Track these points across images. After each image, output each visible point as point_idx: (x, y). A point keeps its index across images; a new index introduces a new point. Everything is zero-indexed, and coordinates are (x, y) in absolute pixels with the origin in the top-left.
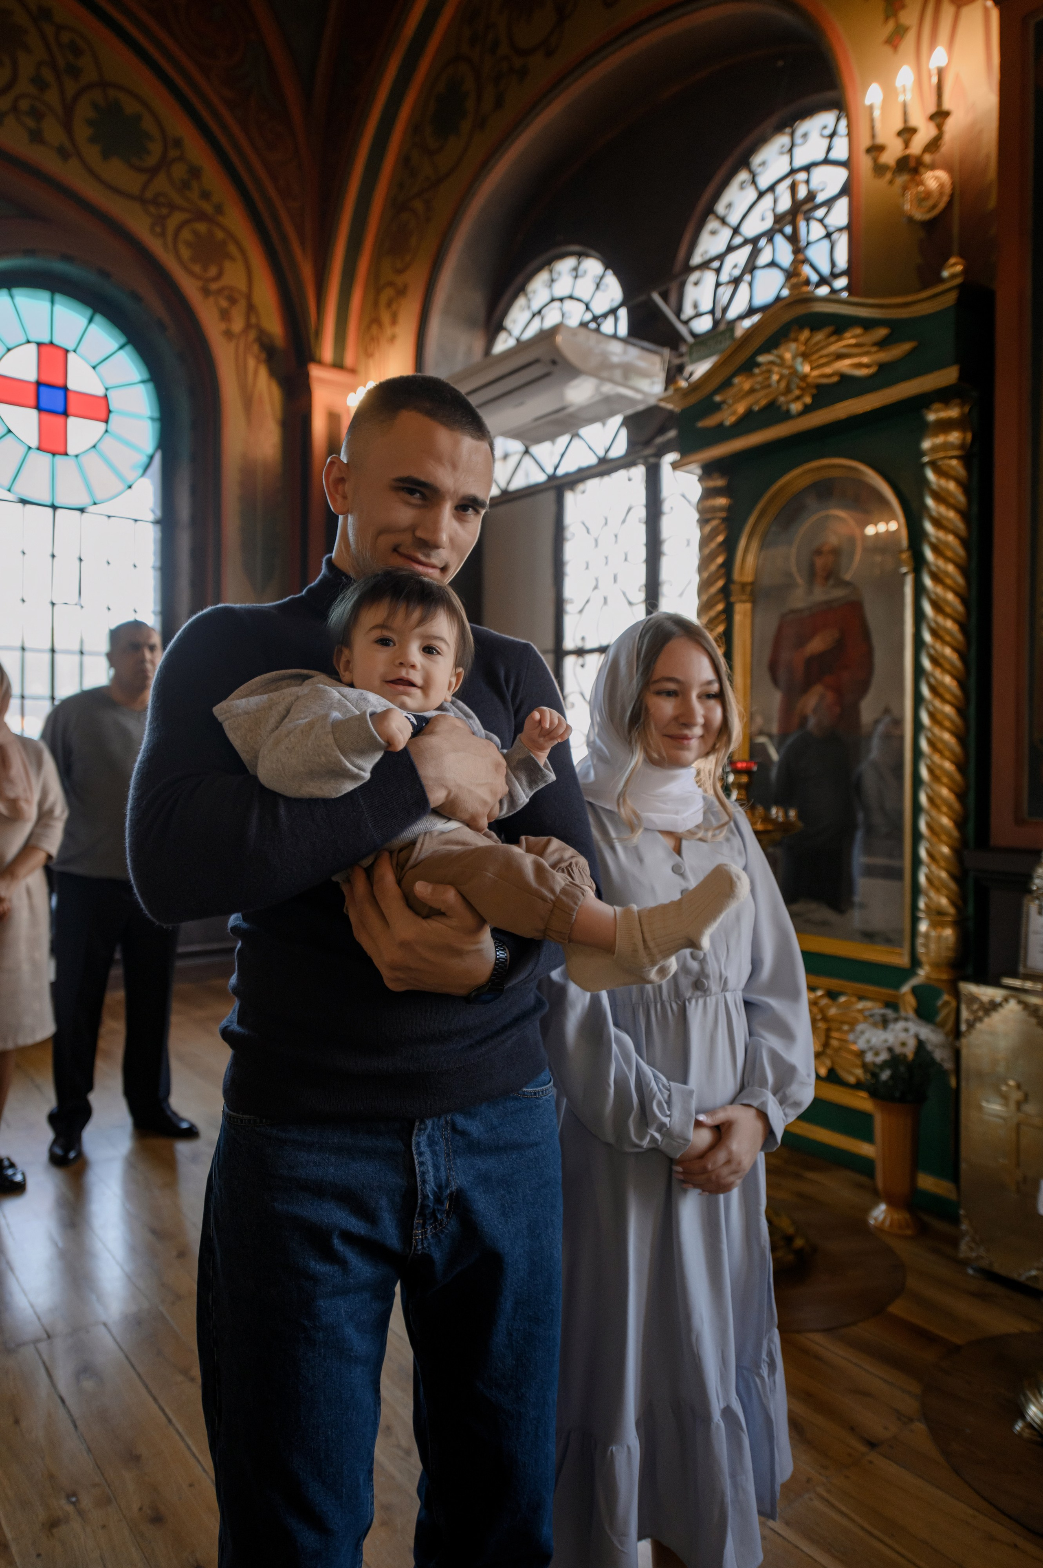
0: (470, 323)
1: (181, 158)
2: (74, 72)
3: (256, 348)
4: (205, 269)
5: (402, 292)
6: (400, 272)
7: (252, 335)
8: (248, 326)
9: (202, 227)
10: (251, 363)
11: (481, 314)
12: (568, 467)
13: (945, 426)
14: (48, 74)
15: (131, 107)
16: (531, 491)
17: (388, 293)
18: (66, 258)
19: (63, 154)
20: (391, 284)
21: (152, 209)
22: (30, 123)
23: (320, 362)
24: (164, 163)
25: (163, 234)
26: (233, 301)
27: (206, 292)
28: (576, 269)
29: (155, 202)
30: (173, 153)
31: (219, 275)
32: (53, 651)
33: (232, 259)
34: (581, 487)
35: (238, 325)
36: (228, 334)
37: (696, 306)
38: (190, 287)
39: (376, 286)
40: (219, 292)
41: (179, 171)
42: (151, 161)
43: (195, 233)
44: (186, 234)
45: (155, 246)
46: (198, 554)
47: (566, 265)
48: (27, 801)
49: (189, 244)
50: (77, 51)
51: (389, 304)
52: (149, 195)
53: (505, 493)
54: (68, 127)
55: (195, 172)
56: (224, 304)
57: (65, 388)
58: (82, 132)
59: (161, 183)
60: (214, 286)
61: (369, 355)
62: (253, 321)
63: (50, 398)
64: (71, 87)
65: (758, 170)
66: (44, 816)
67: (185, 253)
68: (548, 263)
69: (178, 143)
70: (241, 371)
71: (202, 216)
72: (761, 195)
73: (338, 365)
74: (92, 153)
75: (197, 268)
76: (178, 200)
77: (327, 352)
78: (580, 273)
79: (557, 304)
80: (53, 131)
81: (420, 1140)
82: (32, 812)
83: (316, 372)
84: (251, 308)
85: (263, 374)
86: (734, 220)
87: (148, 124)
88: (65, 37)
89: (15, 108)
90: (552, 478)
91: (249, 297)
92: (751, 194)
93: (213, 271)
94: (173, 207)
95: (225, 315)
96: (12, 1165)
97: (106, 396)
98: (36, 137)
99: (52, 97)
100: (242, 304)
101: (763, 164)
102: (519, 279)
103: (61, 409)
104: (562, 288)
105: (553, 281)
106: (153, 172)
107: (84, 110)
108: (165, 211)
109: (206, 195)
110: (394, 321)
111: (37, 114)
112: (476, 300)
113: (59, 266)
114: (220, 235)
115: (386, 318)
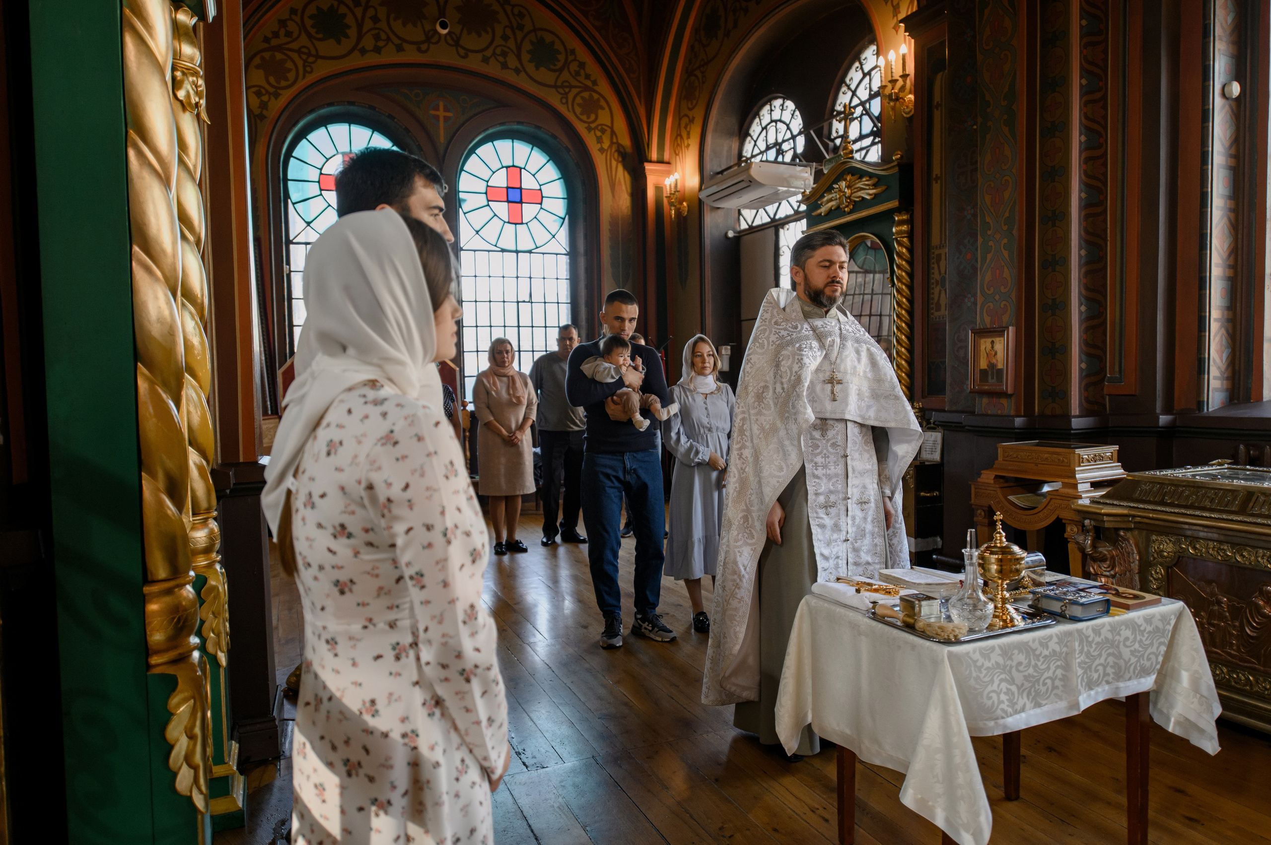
0: (730, 134)
1: (575, 60)
2: (521, 28)
3: (616, 155)
4: (588, 117)
5: (692, 121)
6: (690, 109)
7: (614, 148)
8: (612, 143)
9: (586, 95)
10: (614, 163)
11: (736, 128)
12: (781, 214)
13: (901, 223)
14: (509, 32)
15: (549, 38)
16: (763, 227)
17: (685, 120)
18: (519, 123)
19: (517, 71)
20: (686, 115)
21: (561, 90)
22: (501, 59)
23: (651, 162)
24: (566, 64)
25: (567, 103)
26: (603, 131)
27: (589, 129)
28: (782, 105)
29: (562, 87)
30: (571, 58)
31: (596, 118)
32: (519, 327)
33: (603, 108)
34: (787, 226)
35: (606, 145)
36: (602, 150)
37: (837, 132)
38: (581, 128)
39: (679, 116)
40: (596, 127)
41: (574, 67)
42: (559, 65)
43: (582, 98)
44: (579, 100)
45: (563, 109)
46: (589, 271)
47: (778, 103)
48: (523, 397)
49: (579, 105)
50: (521, 15)
51: (686, 127)
52: (559, 83)
53: (751, 228)
54: (519, 57)
55: (582, 65)
56: (599, 134)
57: (521, 188)
58: (526, 57)
59: (565, 75)
60: (593, 125)
61: (677, 155)
62: (615, 140)
63: (514, 195)
64: (520, 35)
65: (864, 62)
66: (530, 404)
67: (578, 110)
68: (769, 101)
69: (573, 52)
70: (609, 169)
71: (586, 88)
72: (865, 75)
73: (660, 162)
74: (530, 67)
75: (584, 118)
76: (574, 83)
77: (654, 156)
78: (785, 108)
79: (774, 124)
80: (512, 61)
81: (626, 457)
82: (525, 402)
83: (648, 167)
84: (613, 133)
85: (620, 168)
86: (853, 87)
87: (558, 46)
88: (516, 11)
89: (494, 54)
90: (773, 220)
91: (612, 128)
92: (860, 75)
93: (593, 117)
94: (571, 87)
95: (599, 140)
96: (521, 543)
97: (540, 190)
98: (505, 66)
99: (511, 44)
100: (609, 130)
101: (866, 58)
102: (755, 109)
103: (518, 200)
104: (776, 115)
105: (771, 110)
106: (561, 70)
107: (527, 46)
108: (567, 90)
109: (588, 77)
110: (688, 137)
111: (504, 54)
112: (732, 122)
113: (516, 127)
114: (596, 96)
115: (684, 135)
